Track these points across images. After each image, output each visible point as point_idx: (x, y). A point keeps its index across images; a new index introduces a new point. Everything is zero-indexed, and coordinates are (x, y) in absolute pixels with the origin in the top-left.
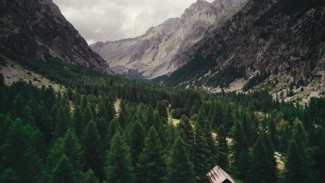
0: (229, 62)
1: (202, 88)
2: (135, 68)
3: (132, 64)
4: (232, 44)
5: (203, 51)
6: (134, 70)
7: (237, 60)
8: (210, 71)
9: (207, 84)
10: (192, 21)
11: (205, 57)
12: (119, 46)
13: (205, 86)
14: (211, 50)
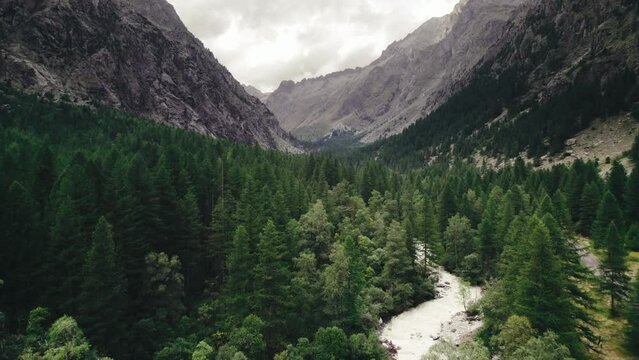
0: (568, 74)
1: (471, 161)
2: (349, 129)
3: (344, 119)
4: (579, 21)
5: (496, 65)
6: (345, 133)
7: (598, 60)
8: (505, 112)
9: (489, 148)
10: (475, 12)
11: (497, 77)
12: (324, 86)
13: (482, 154)
14: (515, 58)
